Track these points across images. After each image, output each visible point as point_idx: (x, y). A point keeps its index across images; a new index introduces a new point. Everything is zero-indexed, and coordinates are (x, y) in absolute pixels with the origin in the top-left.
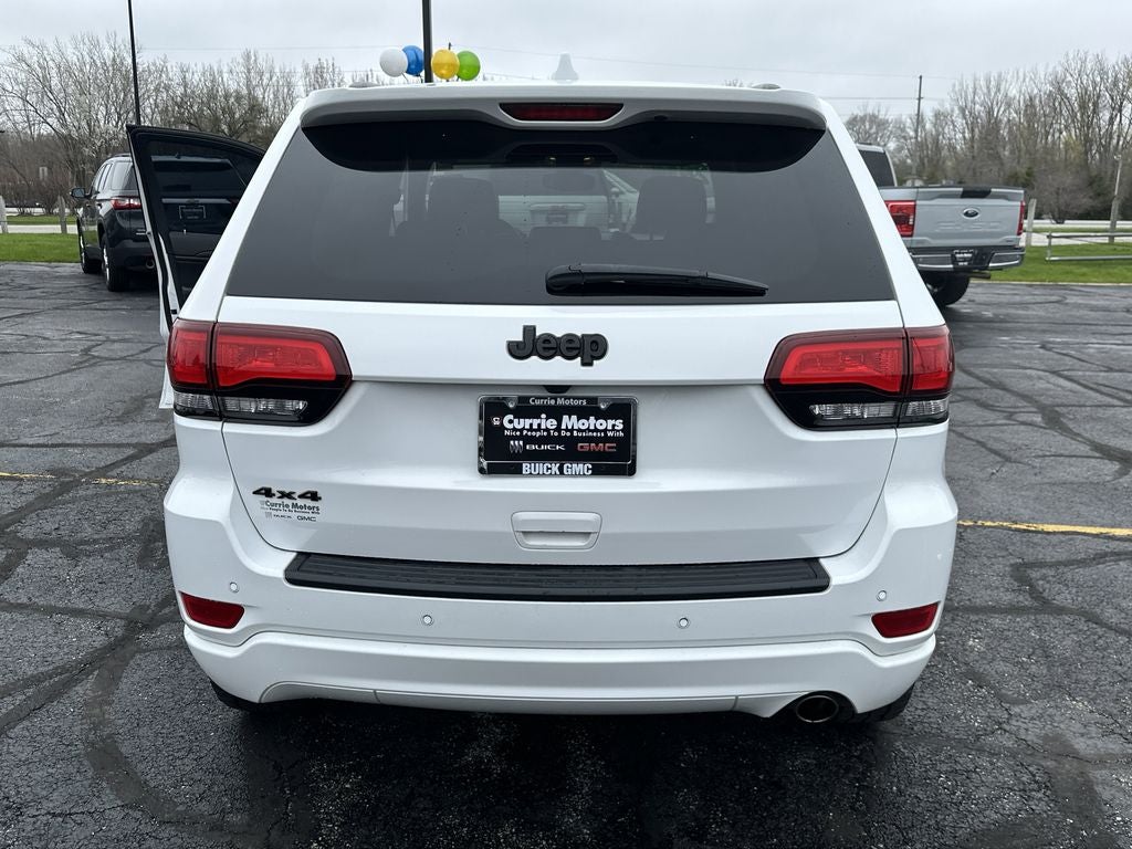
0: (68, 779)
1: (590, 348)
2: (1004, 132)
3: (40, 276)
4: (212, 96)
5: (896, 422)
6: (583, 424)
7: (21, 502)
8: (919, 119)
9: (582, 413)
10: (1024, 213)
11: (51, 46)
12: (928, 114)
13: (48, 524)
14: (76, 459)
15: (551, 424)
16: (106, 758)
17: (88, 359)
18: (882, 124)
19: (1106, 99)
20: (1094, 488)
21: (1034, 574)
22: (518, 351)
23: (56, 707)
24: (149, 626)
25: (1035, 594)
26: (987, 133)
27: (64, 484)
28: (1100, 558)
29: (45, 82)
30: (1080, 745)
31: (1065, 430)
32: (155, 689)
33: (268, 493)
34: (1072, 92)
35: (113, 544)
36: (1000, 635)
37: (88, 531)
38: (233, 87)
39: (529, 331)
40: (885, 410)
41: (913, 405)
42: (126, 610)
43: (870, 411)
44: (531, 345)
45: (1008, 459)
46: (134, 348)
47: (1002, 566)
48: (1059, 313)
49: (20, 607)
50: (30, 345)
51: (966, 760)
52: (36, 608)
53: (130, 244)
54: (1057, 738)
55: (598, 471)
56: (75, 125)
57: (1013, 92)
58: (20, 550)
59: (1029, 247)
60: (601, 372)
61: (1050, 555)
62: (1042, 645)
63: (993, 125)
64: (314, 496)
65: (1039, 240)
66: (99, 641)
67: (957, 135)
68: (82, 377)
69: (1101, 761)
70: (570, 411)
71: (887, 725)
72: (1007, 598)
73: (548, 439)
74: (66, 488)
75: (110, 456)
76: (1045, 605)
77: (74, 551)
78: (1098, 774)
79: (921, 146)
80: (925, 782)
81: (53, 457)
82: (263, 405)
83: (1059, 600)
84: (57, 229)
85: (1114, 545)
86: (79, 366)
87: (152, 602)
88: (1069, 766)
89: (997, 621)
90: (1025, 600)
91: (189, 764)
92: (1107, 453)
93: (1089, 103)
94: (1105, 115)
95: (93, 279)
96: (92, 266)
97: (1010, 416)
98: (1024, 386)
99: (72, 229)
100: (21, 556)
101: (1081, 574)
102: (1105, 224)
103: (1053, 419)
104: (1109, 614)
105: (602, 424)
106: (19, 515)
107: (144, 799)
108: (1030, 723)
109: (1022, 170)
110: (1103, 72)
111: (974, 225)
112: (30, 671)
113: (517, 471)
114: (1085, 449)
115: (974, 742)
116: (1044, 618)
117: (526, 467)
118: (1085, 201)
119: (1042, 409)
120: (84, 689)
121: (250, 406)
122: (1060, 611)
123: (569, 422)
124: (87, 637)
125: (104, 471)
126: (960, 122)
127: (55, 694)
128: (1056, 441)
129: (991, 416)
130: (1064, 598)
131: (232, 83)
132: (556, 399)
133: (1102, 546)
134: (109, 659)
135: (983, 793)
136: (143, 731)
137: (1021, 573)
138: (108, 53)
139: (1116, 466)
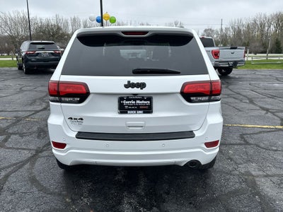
0: (25, 185)
1: (142, 86)
2: (242, 32)
3: (8, 71)
4: (48, 25)
5: (209, 101)
6: (141, 102)
7: (8, 124)
8: (222, 30)
9: (141, 100)
10: (246, 52)
11: (7, 13)
12: (224, 28)
13: (15, 129)
14: (21, 114)
15: (134, 102)
16: (33, 180)
17: (21, 91)
18: (213, 31)
19: (267, 24)
20: (259, 117)
21: (245, 136)
22: (126, 86)
23: (21, 170)
24: (41, 152)
25: (245, 141)
26: (238, 33)
27: (18, 120)
28: (260, 132)
29: (6, 22)
30: (253, 173)
31: (254, 104)
32: (44, 166)
33: (71, 119)
34: (258, 23)
35: (31, 134)
36: (237, 150)
37: (25, 131)
38: (53, 23)
39: (129, 82)
40: (207, 98)
41: (213, 97)
42: (36, 148)
43: (204, 98)
44: (129, 85)
45: (240, 111)
46: (32, 88)
47: (238, 134)
48: (254, 76)
49: (10, 148)
50: (7, 87)
51: (228, 177)
52: (14, 148)
53: (30, 63)
54: (248, 172)
55: (144, 113)
56: (14, 33)
57: (244, 23)
58: (9, 135)
59: (248, 61)
60: (145, 91)
61: (249, 132)
62: (246, 151)
63: (239, 31)
64: (82, 119)
65: (250, 59)
66: (30, 155)
67: (231, 33)
68: (20, 95)
69: (258, 176)
70: (138, 99)
71: (210, 169)
72: (239, 142)
73: (133, 106)
74: (18, 121)
75: (29, 113)
76: (247, 143)
77: (22, 135)
78: (257, 179)
79: (222, 36)
80: (219, 181)
81: (15, 114)
82: (70, 99)
83: (250, 142)
84: (11, 59)
85: (263, 130)
86: (19, 92)
87: (41, 146)
88: (251, 177)
89: (236, 147)
90: (242, 142)
91: (53, 181)
92: (263, 109)
93: (262, 25)
94: (266, 28)
95: (21, 71)
96: (20, 68)
97: (241, 101)
98: (245, 94)
99: (15, 59)
100: (10, 137)
101: (256, 136)
102: (265, 55)
103: (251, 101)
104: (262, 145)
105: (145, 102)
106: (8, 127)
107: (43, 189)
108: (242, 168)
109: (246, 42)
110: (266, 18)
111: (234, 56)
112: (14, 162)
113: (127, 113)
114: (258, 108)
115: (230, 173)
116: (247, 146)
117: (129, 112)
118: (262, 49)
119: (249, 99)
120: (27, 166)
121: (67, 99)
122: (250, 144)
123: (138, 102)
124: (26, 154)
125: (27, 117)
126: (232, 30)
127: (20, 167)
128: (252, 106)
129: (237, 101)
130: (251, 141)
131: (53, 22)
132: (135, 97)
133: (261, 130)
134: (32, 159)
135: (231, 184)
136: (42, 175)
137: (242, 136)
138: (22, 15)
139: (265, 112)
